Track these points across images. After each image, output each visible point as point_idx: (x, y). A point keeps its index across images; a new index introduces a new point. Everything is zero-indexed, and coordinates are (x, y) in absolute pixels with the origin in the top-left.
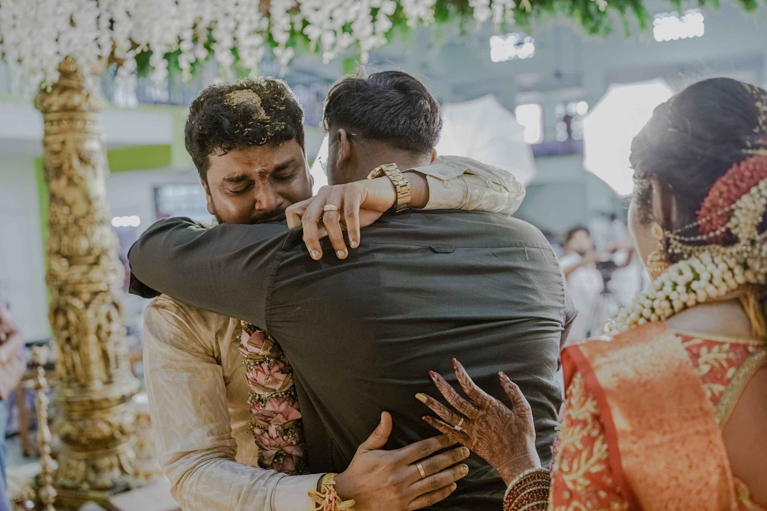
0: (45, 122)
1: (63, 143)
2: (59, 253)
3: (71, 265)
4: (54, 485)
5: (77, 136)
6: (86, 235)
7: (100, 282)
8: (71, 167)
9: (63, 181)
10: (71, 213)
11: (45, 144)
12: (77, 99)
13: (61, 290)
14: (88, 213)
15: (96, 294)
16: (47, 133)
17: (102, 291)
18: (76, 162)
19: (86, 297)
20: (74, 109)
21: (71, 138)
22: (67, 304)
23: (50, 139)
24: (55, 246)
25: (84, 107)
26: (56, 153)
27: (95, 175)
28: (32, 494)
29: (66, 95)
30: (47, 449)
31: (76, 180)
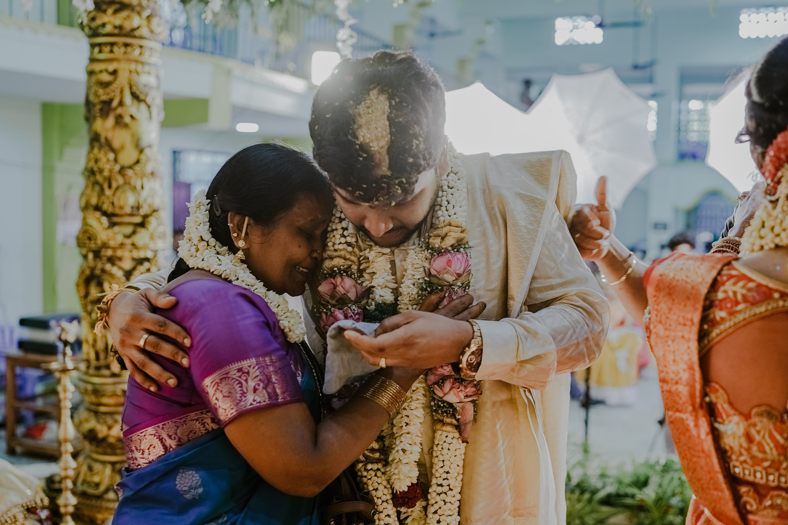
0: (93, 46)
1: (114, 73)
2: (97, 208)
3: (113, 225)
4: (74, 493)
5: (133, 66)
6: (134, 189)
7: (146, 247)
8: (121, 104)
9: (111, 121)
10: (116, 160)
11: (91, 73)
12: (136, 21)
13: (97, 254)
14: (138, 162)
15: (140, 261)
16: (93, 60)
17: (147, 260)
18: (128, 99)
19: (127, 265)
20: (131, 33)
21: (124, 68)
22: (103, 271)
23: (97, 67)
24: (94, 201)
25: (144, 31)
26: (105, 85)
27: (150, 118)
28: (46, 501)
29: (124, 14)
30: (69, 448)
31: (127, 119)
